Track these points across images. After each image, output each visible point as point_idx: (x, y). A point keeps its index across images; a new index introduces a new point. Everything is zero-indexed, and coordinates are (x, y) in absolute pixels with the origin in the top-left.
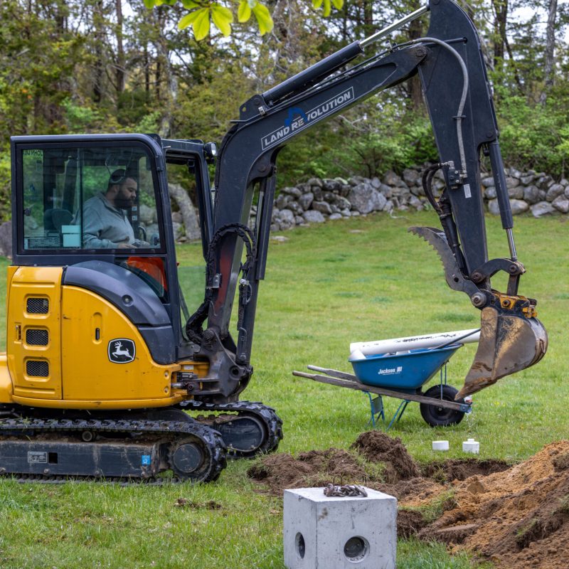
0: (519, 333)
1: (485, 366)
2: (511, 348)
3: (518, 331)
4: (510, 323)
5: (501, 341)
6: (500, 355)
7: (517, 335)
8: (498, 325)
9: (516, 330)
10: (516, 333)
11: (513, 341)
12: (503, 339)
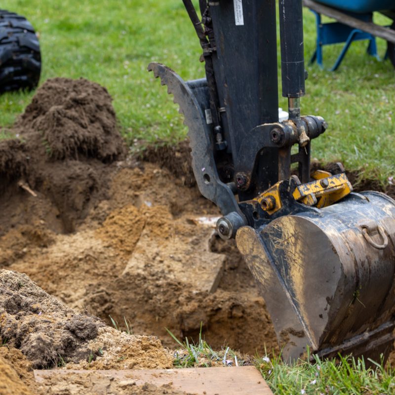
0: (299, 242)
1: (292, 332)
2: (306, 276)
3: (296, 239)
4: (279, 234)
5: (287, 274)
6: (300, 298)
7: (299, 247)
8: (268, 249)
9: (293, 239)
10: (295, 244)
11: (300, 261)
12: (288, 268)
